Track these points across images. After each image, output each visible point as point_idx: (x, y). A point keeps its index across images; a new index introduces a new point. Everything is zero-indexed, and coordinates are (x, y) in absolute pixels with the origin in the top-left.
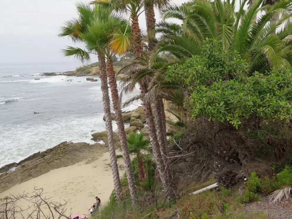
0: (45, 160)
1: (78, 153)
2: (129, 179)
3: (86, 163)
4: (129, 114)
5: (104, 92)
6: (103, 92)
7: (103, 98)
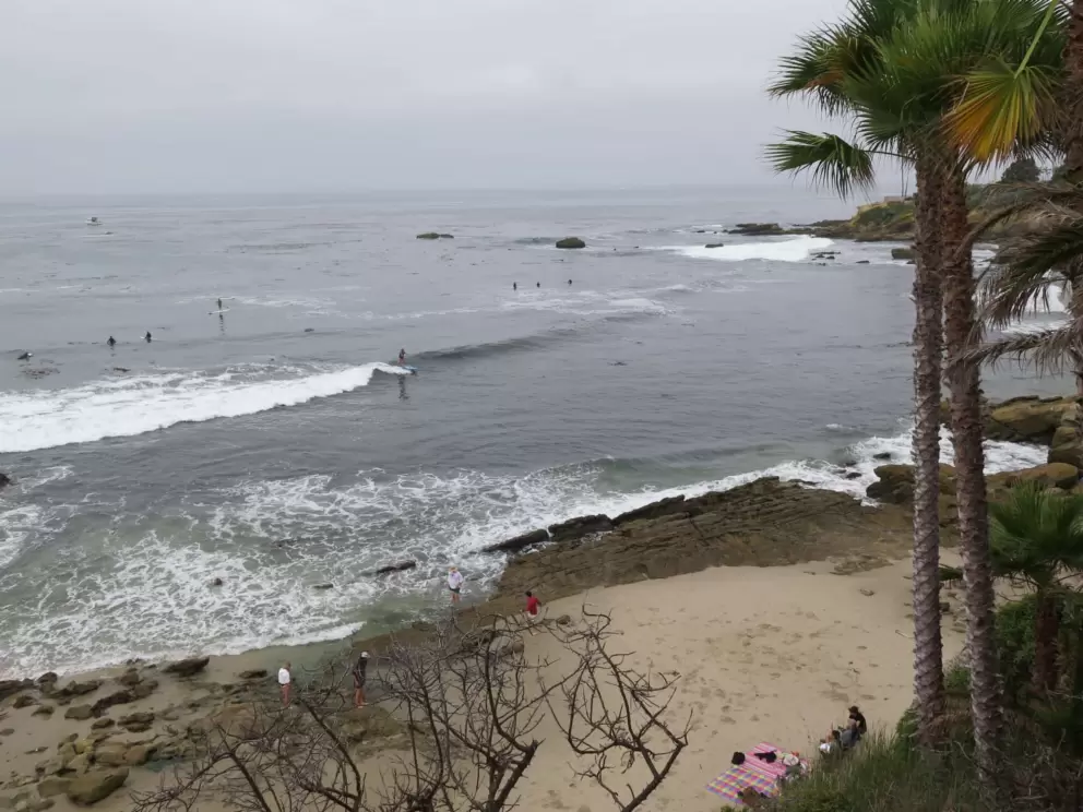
0: (696, 527)
1: (813, 528)
2: (978, 673)
3: (836, 569)
4: (1051, 407)
5: (921, 310)
6: (918, 308)
7: (915, 331)
